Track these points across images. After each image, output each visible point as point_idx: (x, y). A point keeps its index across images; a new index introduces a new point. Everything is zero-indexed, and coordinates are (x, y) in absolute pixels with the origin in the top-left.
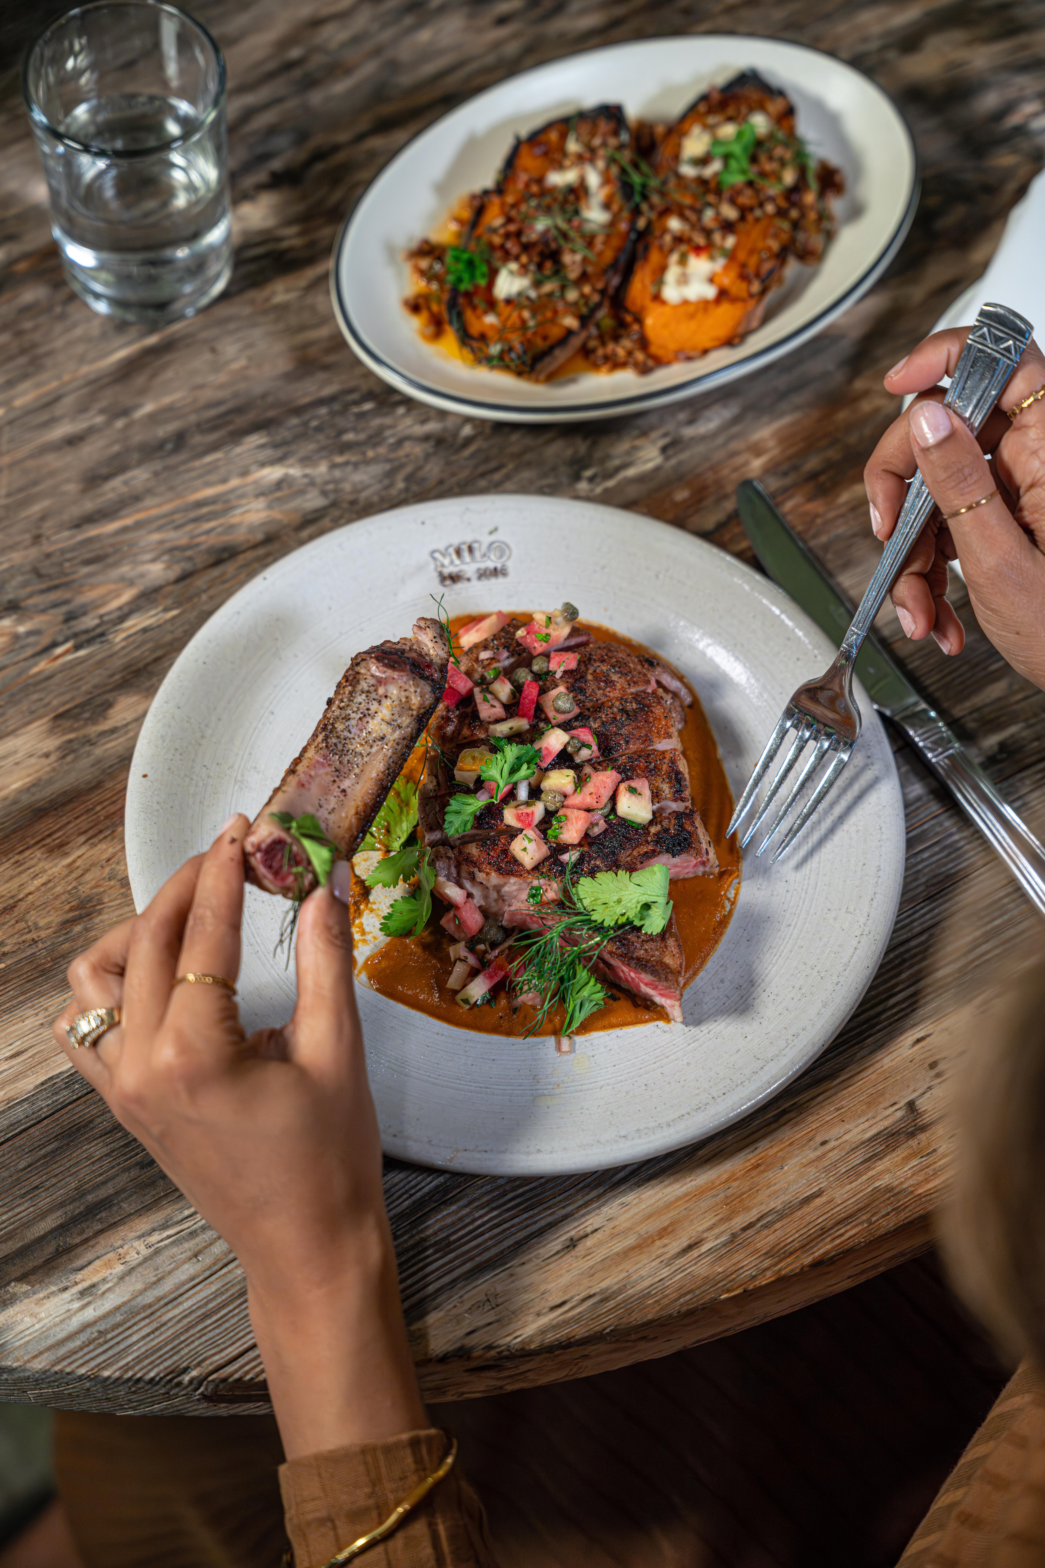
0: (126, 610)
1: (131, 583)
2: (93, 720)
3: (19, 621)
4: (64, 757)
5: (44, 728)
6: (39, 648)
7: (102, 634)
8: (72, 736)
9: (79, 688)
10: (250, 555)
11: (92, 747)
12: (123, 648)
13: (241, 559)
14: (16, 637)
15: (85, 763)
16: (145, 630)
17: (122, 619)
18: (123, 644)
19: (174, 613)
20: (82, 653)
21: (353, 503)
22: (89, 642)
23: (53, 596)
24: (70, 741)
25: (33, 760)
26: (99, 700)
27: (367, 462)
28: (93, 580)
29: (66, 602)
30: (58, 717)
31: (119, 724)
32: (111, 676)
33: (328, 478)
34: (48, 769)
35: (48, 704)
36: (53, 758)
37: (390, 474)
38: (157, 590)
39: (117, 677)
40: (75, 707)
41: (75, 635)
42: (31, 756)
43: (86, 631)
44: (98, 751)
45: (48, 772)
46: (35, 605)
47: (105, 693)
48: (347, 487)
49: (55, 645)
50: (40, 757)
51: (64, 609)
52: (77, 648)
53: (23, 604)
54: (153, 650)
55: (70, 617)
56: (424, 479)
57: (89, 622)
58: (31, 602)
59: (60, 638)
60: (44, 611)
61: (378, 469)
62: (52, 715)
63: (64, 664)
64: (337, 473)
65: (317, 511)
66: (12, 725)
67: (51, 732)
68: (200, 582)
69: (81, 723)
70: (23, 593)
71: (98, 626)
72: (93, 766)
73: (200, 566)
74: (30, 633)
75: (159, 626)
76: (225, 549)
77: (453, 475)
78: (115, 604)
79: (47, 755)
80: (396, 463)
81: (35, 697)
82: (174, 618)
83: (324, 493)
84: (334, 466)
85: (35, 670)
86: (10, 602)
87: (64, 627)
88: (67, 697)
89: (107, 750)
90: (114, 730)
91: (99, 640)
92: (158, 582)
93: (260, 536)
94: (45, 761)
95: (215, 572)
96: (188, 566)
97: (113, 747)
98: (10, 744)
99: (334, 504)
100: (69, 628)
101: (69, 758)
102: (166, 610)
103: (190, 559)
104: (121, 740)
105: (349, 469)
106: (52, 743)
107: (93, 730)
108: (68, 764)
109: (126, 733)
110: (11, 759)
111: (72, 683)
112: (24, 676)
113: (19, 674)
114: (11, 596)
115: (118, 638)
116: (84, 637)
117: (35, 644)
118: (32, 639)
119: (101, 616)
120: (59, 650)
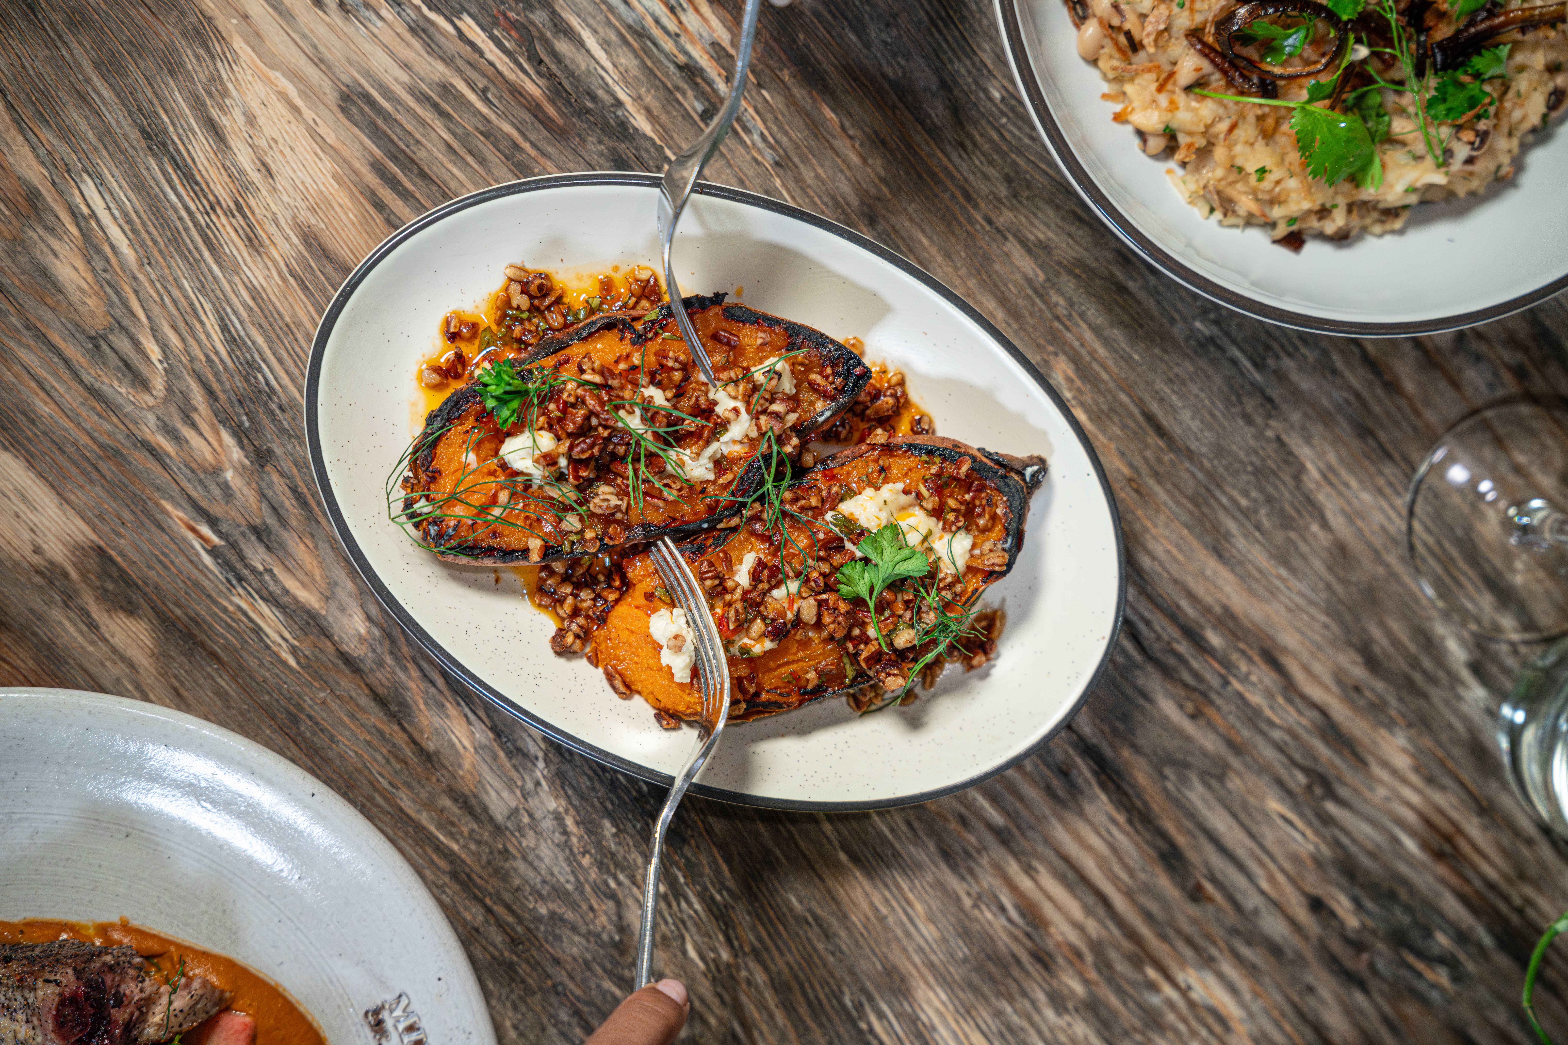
0: (285, 600)
1: (328, 597)
2: (105, 598)
3: (241, 470)
4: (38, 572)
5: (80, 538)
6: (204, 504)
7: (240, 579)
8: (74, 575)
9: (151, 568)
10: (400, 738)
11: (60, 603)
12: (225, 610)
13: (391, 730)
14: (216, 471)
15: (35, 601)
16: (258, 631)
17: (271, 599)
18: (231, 608)
19: (292, 662)
20: (207, 559)
21: (505, 853)
22: (226, 565)
23: (289, 504)
24: (65, 575)
25: (26, 535)
26: (136, 597)
27: (572, 859)
28: (324, 547)
29: (283, 522)
30: (100, 551)
31: (103, 629)
32: (177, 604)
33: (538, 815)
34: (16, 556)
35: (118, 535)
36: (35, 559)
37: (559, 892)
38: (325, 633)
39: (178, 612)
40: (120, 569)
41: (233, 545)
42: (32, 530)
43: (242, 558)
44: (56, 614)
45: (10, 558)
46: (271, 485)
47: (149, 600)
48: (529, 841)
49: (213, 522)
50: (33, 542)
51: (272, 521)
52: (213, 552)
53: (269, 468)
54: (228, 647)
55: (260, 533)
56: (558, 938)
57: (257, 556)
58: (275, 477)
59: (224, 528)
60: (263, 495)
61: (563, 874)
62: (102, 543)
63: (185, 540)
64: (548, 824)
65: (485, 809)
66: (79, 497)
67: (76, 548)
68: (347, 684)
69: (98, 583)
70: (287, 465)
71: (254, 570)
72: (32, 611)
73: (371, 679)
74: (226, 488)
75: (268, 647)
76: (404, 706)
77: (571, 977)
78: (291, 584)
79: (37, 550)
80: (576, 896)
81: (127, 515)
82: (285, 663)
83: (514, 813)
84: (558, 818)
85: (168, 507)
86: (270, 451)
87: (244, 528)
88: (134, 556)
89: (60, 623)
90: (93, 626)
91: (231, 576)
92: (336, 632)
93: (431, 746)
94: (27, 550)
95: (365, 701)
96: (369, 663)
97: (65, 630)
98: (47, 501)
99: (498, 830)
100: (243, 534)
101: (38, 580)
102: (294, 651)
103: (381, 664)
104: (80, 639)
105: (558, 838)
106: (56, 552)
107: (89, 601)
108: (29, 579)
109: (92, 643)
110: (23, 507)
111: (156, 556)
112: (157, 495)
113: (158, 489)
114: (278, 451)
115: (240, 600)
116: (233, 558)
117: (212, 499)
118: (217, 492)
119: (270, 571)
120: (205, 530)
